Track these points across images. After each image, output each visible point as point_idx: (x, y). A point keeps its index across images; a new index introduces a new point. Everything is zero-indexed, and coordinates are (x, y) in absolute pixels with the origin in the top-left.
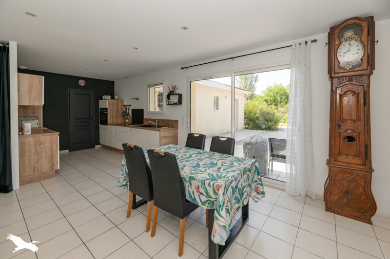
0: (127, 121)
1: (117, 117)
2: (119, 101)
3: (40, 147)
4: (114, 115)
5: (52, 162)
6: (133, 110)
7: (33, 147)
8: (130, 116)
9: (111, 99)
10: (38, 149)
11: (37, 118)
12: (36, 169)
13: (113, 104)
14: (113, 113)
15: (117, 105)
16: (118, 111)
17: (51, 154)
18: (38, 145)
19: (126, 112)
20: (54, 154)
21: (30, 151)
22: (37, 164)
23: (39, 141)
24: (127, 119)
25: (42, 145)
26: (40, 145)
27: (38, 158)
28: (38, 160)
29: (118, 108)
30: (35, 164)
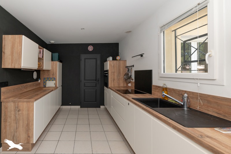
0: (130, 85)
1: (119, 80)
2: (121, 62)
3: (18, 114)
4: (116, 77)
5: (28, 134)
6: (136, 72)
7: (13, 113)
8: (133, 80)
9: (113, 60)
10: (17, 116)
11: (54, 79)
12: (15, 138)
13: (114, 66)
14: (114, 75)
15: (119, 66)
16: (119, 73)
17: (28, 123)
18: (17, 111)
19: (128, 74)
20: (30, 124)
21: (10, 117)
22: (16, 132)
23: (18, 108)
24: (130, 82)
25: (20, 112)
26: (18, 111)
27: (17, 126)
28: (16, 129)
29: (119, 70)
30: (14, 132)
